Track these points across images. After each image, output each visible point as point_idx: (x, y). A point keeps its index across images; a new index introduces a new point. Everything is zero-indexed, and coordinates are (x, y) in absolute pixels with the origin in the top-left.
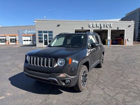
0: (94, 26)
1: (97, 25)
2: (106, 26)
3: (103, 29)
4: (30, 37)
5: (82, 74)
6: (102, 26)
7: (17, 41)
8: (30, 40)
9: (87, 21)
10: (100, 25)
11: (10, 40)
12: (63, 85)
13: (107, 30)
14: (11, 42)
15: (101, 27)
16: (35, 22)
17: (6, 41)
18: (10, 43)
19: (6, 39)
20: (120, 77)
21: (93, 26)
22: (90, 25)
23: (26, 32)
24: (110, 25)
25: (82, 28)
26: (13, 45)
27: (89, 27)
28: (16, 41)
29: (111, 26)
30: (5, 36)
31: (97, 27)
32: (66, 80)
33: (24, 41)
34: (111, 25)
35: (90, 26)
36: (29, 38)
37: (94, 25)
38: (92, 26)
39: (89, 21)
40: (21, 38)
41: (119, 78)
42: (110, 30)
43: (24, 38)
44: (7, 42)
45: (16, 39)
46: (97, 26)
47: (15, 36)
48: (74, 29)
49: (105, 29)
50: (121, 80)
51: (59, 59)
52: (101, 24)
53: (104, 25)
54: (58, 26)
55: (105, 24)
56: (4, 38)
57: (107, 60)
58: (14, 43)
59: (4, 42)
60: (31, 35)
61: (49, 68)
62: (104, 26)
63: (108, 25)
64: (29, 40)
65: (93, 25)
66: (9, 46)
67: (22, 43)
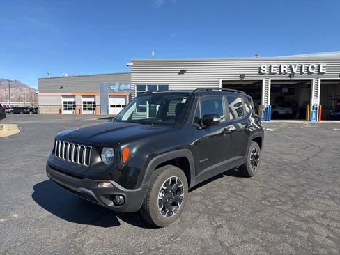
0: (272, 72)
1: (282, 69)
2: (308, 69)
3: (297, 77)
4: (124, 99)
5: (162, 187)
6: (295, 71)
7: (98, 108)
8: (124, 104)
9: (255, 58)
10: (291, 67)
11: (82, 104)
12: (110, 205)
13: (311, 81)
14: (84, 109)
15: (292, 74)
16: (132, 64)
17: (75, 106)
18: (83, 112)
19: (74, 102)
20: (285, 203)
21: (270, 72)
22: (262, 68)
23: (116, 87)
24: (319, 67)
25: (242, 76)
26: (89, 115)
27: (260, 73)
28: (95, 106)
29: (321, 71)
30: (74, 96)
31: (280, 73)
32: (115, 195)
33: (112, 106)
34: (321, 68)
35: (262, 71)
36: (122, 102)
37: (272, 69)
38: (266, 71)
39: (259, 58)
40: (104, 101)
41: (280, 205)
42: (320, 80)
43: (112, 101)
44: (77, 108)
45: (94, 103)
46: (282, 72)
47: (94, 96)
48: (221, 81)
49: (305, 77)
50: (281, 210)
51: (104, 149)
52: (293, 67)
53: (301, 67)
54: (182, 72)
55: (304, 66)
56: (72, 100)
57: (280, 159)
58: (91, 112)
59: (70, 109)
60: (127, 94)
61: (83, 166)
62: (301, 70)
63: (313, 67)
64: (121, 104)
65: (270, 67)
66: (77, 118)
67: (108, 111)
